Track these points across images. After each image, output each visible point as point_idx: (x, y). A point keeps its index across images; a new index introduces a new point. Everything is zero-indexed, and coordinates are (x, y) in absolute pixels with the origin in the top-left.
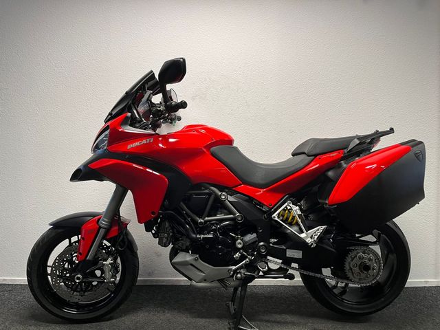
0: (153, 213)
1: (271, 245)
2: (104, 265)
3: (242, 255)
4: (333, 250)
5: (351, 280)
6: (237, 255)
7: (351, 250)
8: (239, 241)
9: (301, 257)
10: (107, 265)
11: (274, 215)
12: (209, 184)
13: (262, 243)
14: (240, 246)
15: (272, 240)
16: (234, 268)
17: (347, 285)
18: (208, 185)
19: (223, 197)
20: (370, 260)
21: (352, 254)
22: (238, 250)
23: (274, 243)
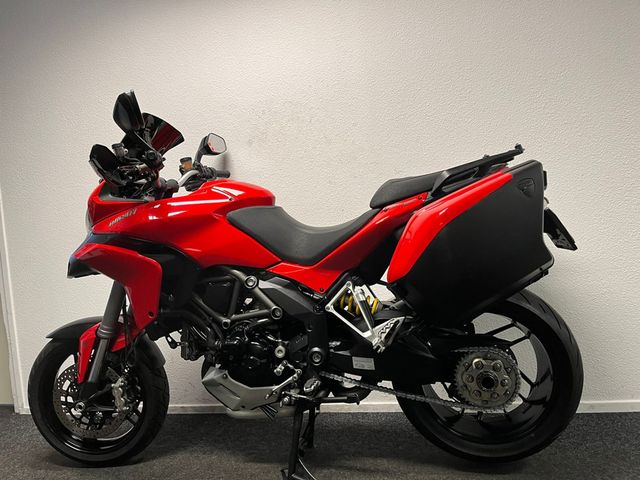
0: (151, 314)
1: (332, 350)
2: (112, 388)
3: (287, 368)
4: (431, 356)
5: (468, 403)
6: (280, 369)
7: (463, 355)
8: (280, 347)
9: (374, 368)
10: (117, 389)
11: (329, 305)
12: (228, 266)
13: (316, 349)
14: (280, 355)
15: (334, 344)
16: (275, 388)
17: (463, 410)
18: (228, 268)
19: (251, 284)
20: (495, 368)
21: (465, 361)
22: (279, 361)
23: (337, 348)
